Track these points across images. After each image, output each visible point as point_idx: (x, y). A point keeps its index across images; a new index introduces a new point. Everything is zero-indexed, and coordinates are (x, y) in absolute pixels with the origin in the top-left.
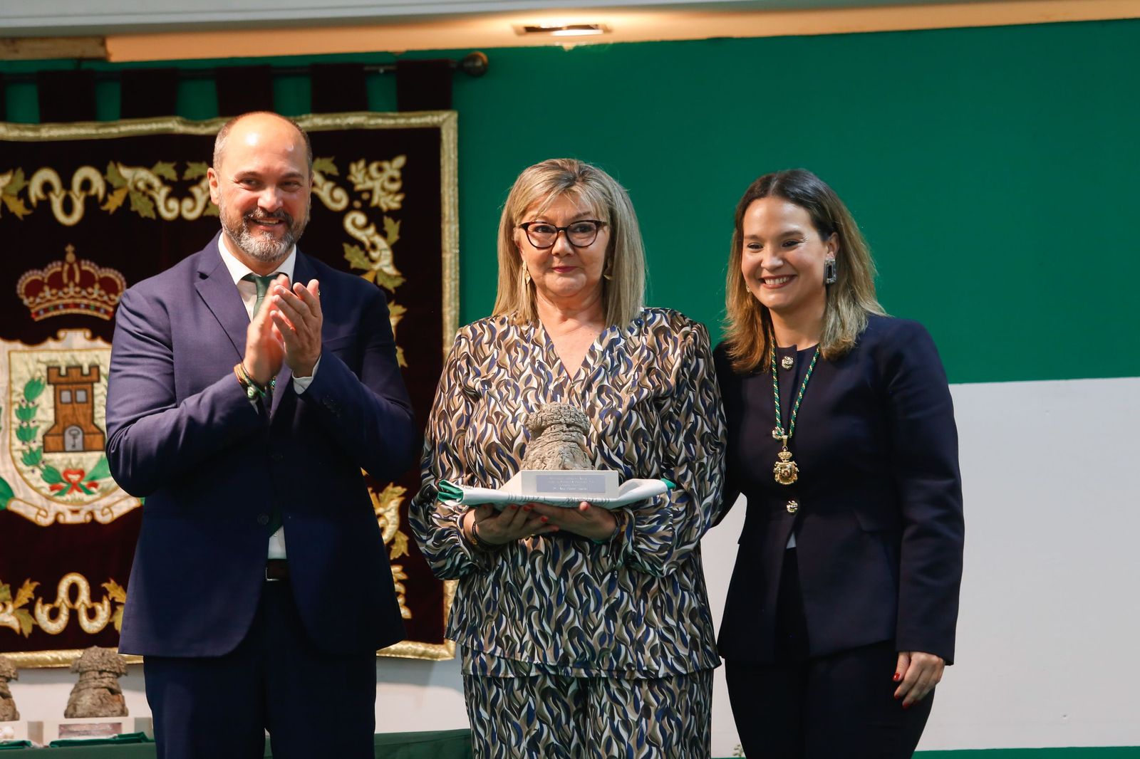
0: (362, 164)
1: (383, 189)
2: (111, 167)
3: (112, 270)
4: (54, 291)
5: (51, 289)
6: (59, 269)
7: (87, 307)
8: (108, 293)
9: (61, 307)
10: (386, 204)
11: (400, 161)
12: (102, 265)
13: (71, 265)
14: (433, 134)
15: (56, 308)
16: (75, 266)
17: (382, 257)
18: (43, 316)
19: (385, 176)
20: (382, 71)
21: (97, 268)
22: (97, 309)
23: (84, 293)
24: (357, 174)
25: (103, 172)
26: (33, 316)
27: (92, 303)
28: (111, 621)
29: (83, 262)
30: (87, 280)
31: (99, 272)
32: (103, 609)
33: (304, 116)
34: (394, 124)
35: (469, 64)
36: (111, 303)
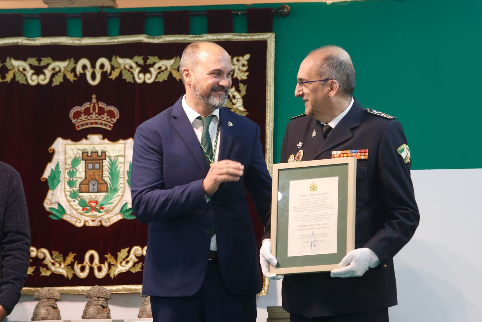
1: (239, 70)
2: (114, 58)
3: (113, 107)
4: (86, 116)
5: (84, 116)
6: (89, 106)
7: (101, 124)
8: (111, 118)
9: (89, 124)
10: (240, 77)
11: (247, 57)
12: (108, 104)
13: (94, 104)
14: (264, 44)
15: (87, 124)
16: (96, 105)
17: (238, 102)
18: (81, 128)
19: (240, 63)
20: (240, 13)
21: (106, 105)
22: (106, 125)
23: (100, 117)
25: (110, 60)
26: (76, 128)
27: (103, 122)
28: (108, 273)
29: (100, 103)
30: (101, 111)
31: (107, 107)
32: (105, 267)
33: (203, 35)
34: (245, 39)
35: (281, 11)
36: (112, 122)
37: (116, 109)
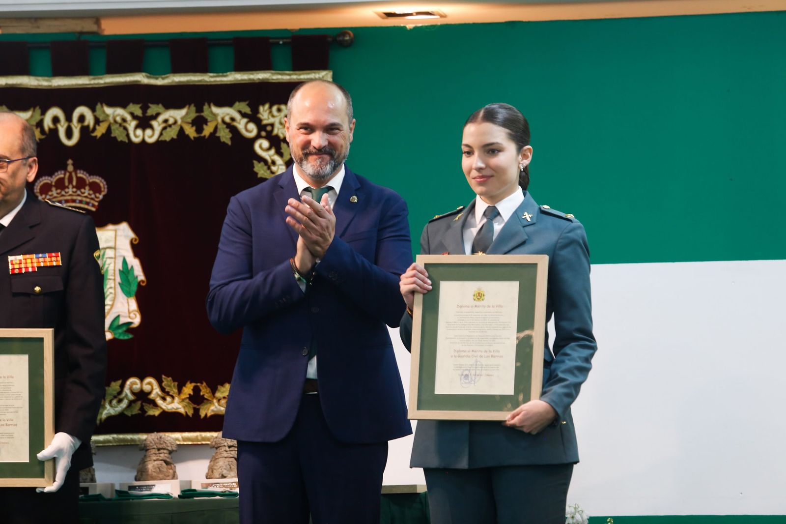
0: (267, 106)
2: (98, 106)
3: (98, 177)
4: (59, 191)
5: (56, 190)
6: (62, 176)
7: (81, 202)
8: (95, 193)
12: (91, 173)
13: (70, 173)
20: (281, 42)
21: (87, 175)
22: (87, 203)
23: (79, 192)
24: (264, 113)
25: (93, 110)
27: (84, 199)
29: (78, 171)
30: (81, 184)
31: (89, 178)
33: (228, 73)
34: (290, 79)
35: (341, 38)
36: (96, 199)
37: (103, 180)
